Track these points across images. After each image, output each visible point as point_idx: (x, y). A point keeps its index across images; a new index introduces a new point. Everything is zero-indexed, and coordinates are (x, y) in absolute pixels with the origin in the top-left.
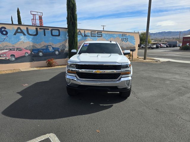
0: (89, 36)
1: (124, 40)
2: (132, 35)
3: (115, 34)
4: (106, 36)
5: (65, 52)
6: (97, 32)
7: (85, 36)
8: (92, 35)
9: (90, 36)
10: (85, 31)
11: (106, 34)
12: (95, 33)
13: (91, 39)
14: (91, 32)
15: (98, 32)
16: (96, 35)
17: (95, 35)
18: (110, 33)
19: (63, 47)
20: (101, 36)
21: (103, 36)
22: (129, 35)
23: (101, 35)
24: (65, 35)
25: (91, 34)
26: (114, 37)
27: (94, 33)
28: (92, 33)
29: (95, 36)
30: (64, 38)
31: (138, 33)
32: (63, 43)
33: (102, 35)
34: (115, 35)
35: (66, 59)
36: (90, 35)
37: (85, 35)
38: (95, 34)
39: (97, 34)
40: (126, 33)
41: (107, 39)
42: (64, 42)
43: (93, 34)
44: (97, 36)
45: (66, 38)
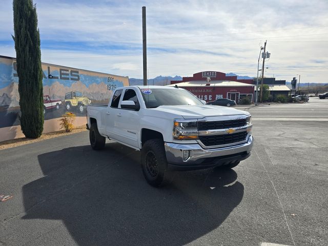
0: (57, 78)
1: (112, 87)
2: (120, 80)
3: (98, 77)
4: (86, 80)
5: (9, 111)
6: (70, 70)
7: (49, 78)
8: (62, 76)
9: (59, 78)
10: (49, 68)
11: (85, 77)
12: (67, 72)
13: (61, 83)
14: (61, 70)
15: (72, 72)
16: (70, 76)
17: (67, 77)
18: (92, 74)
19: (4, 101)
20: (78, 80)
21: (81, 79)
22: (117, 81)
23: (77, 78)
24: (9, 73)
25: (61, 74)
26: (97, 81)
27: (65, 72)
28: (62, 72)
29: (68, 79)
30: (6, 80)
31: (127, 77)
32: (5, 90)
33: (78, 76)
34: (98, 79)
35: (12, 127)
36: (59, 76)
37: (49, 75)
38: (68, 74)
39: (72, 75)
40: (113, 77)
41: (87, 84)
42: (6, 88)
43: (64, 74)
44: (72, 79)
45: (10, 79)
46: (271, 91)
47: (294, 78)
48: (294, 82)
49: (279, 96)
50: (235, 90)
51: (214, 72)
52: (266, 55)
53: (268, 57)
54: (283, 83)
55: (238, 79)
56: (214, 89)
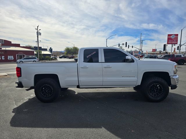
46: (43, 54)
47: (50, 48)
48: (51, 50)
49: (47, 57)
50: (22, 53)
51: (2, 40)
52: (38, 34)
53: (40, 35)
54: (46, 50)
55: (21, 46)
56: (6, 52)
